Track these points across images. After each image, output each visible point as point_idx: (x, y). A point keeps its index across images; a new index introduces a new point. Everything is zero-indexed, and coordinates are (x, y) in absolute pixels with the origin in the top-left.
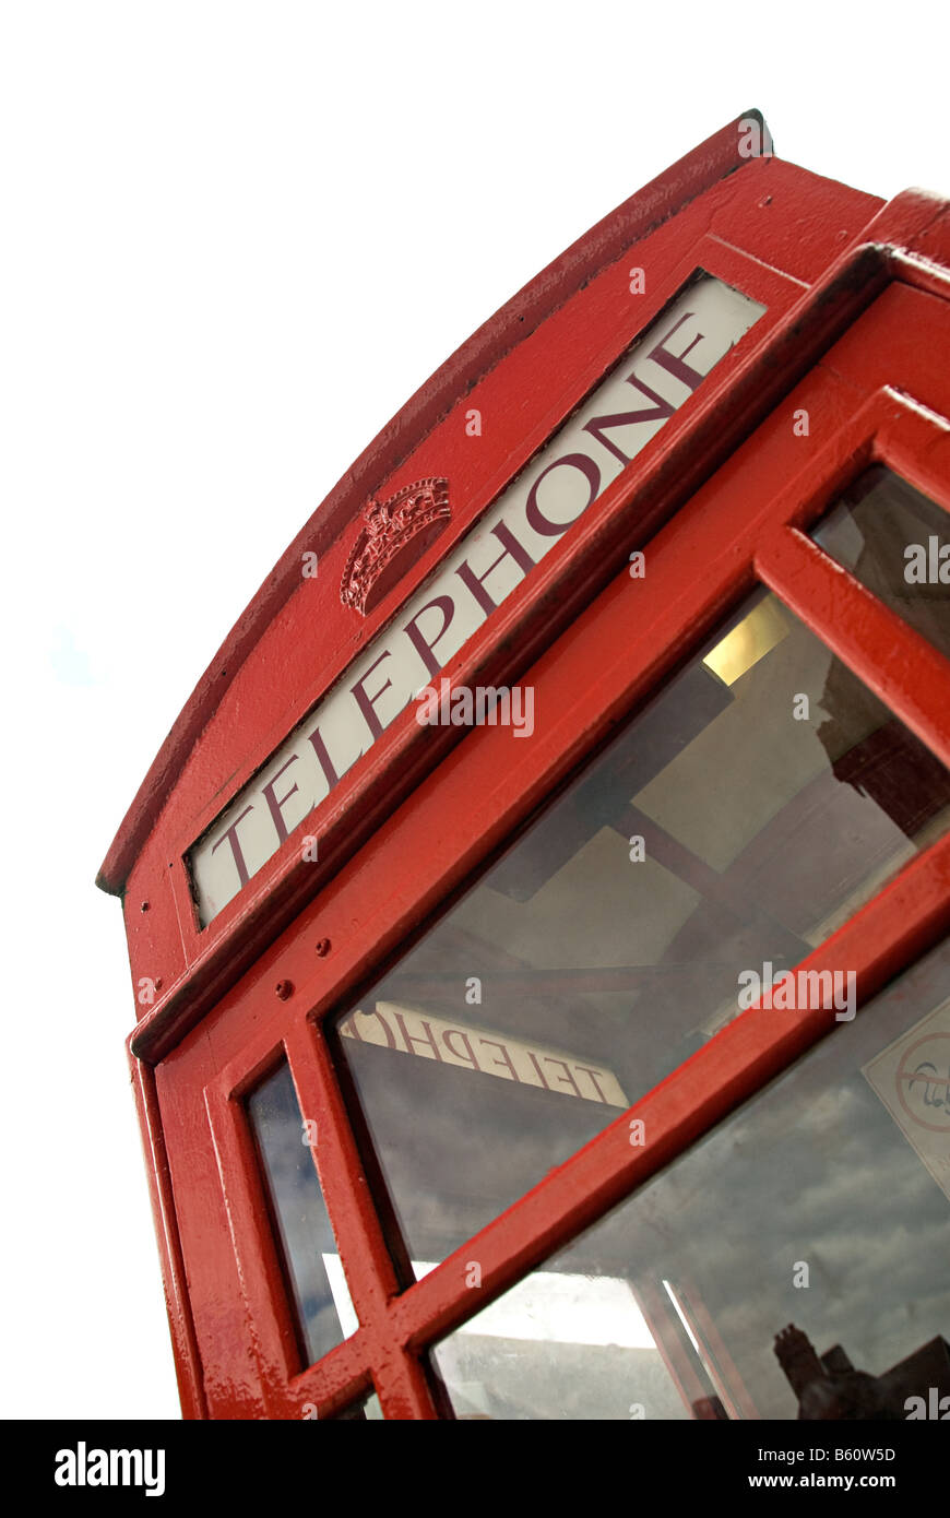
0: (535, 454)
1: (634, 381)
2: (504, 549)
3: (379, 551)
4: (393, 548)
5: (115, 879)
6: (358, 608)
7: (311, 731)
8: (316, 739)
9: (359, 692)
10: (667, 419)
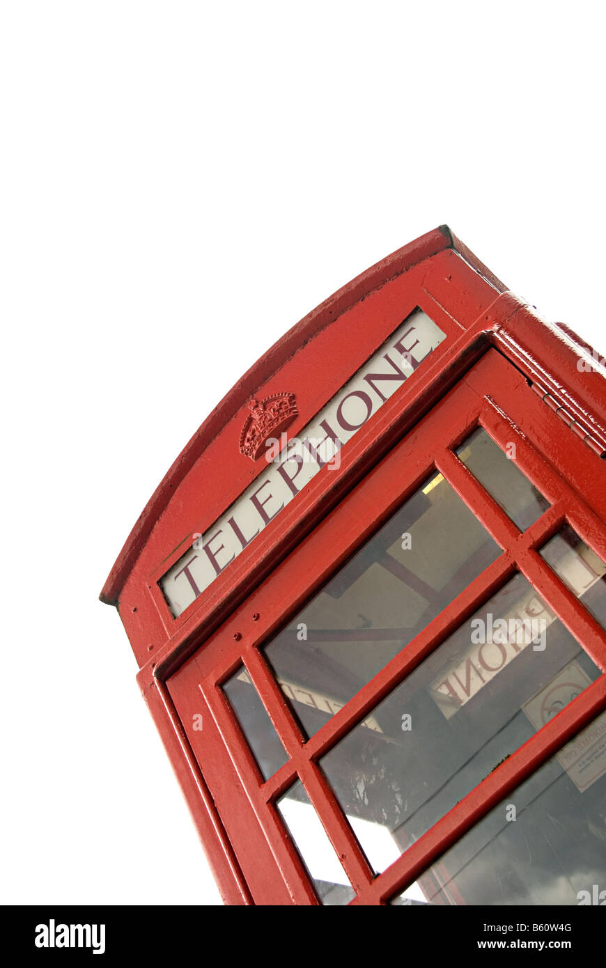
0: (340, 388)
1: (387, 357)
2: (327, 435)
3: (261, 428)
4: (269, 429)
5: (111, 595)
6: (251, 457)
7: (229, 518)
8: (232, 522)
9: (254, 499)
10: (403, 381)
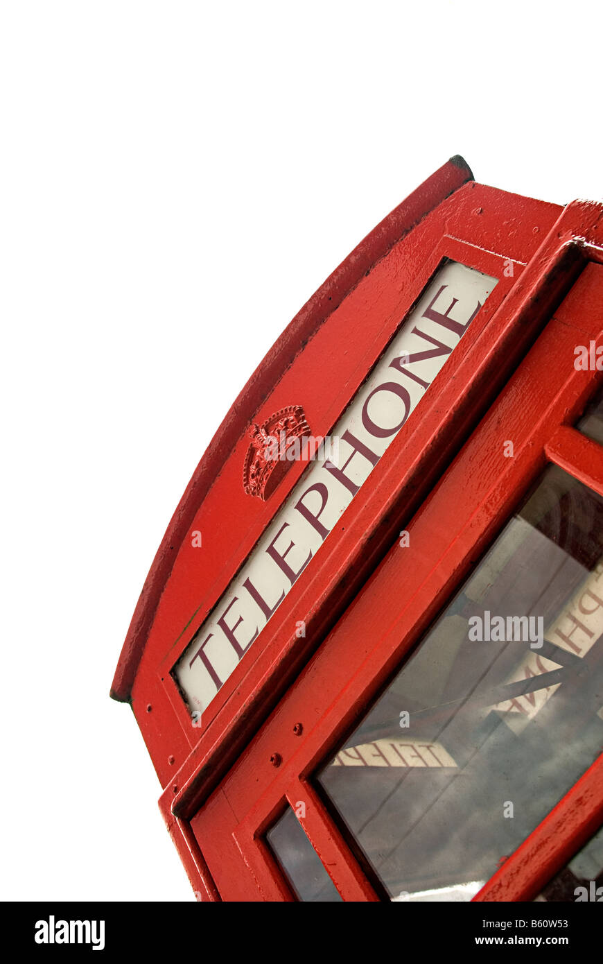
0: (360, 386)
1: (416, 331)
2: (354, 449)
5: (122, 691)
6: (259, 497)
7: (243, 580)
8: (248, 585)
9: (271, 551)
10: (449, 355)
